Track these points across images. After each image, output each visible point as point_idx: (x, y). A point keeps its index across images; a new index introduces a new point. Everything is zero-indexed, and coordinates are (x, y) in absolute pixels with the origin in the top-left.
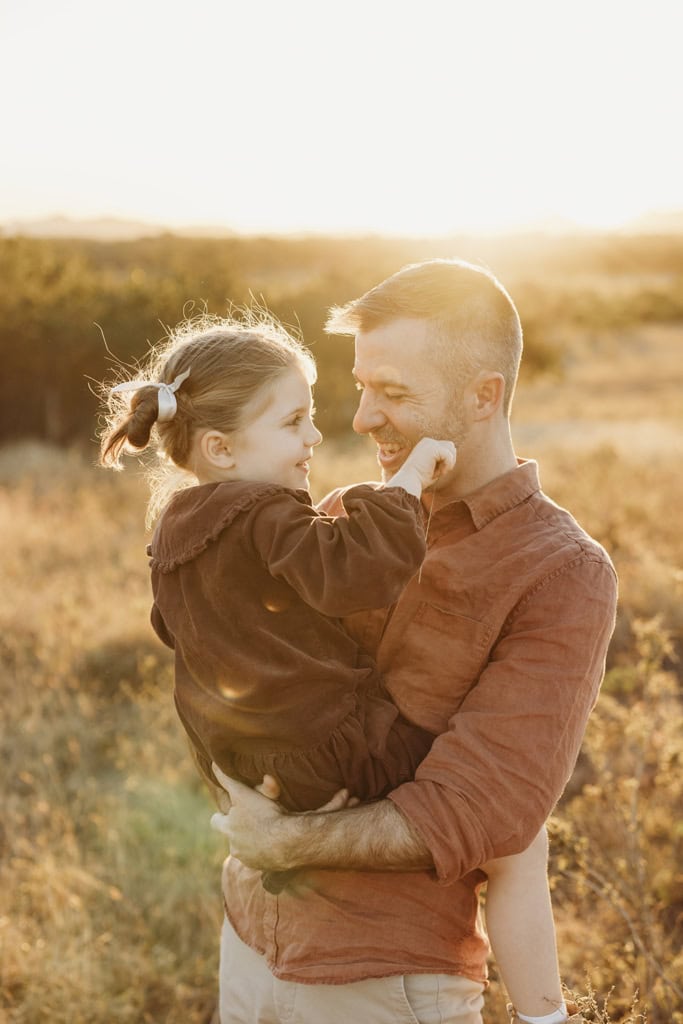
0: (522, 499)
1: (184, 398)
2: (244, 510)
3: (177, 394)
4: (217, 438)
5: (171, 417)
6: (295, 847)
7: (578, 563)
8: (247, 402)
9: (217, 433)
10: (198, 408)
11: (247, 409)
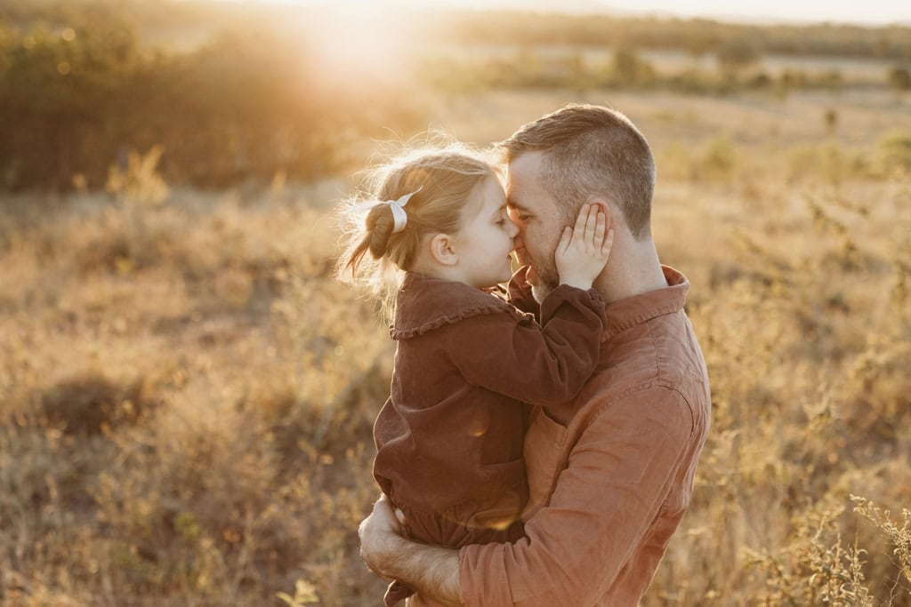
0: (644, 319)
1: (412, 210)
2: (451, 322)
3: (406, 208)
4: (443, 240)
5: (404, 227)
6: (388, 559)
7: (647, 386)
8: (464, 204)
9: (444, 236)
10: (425, 216)
11: (465, 211)
